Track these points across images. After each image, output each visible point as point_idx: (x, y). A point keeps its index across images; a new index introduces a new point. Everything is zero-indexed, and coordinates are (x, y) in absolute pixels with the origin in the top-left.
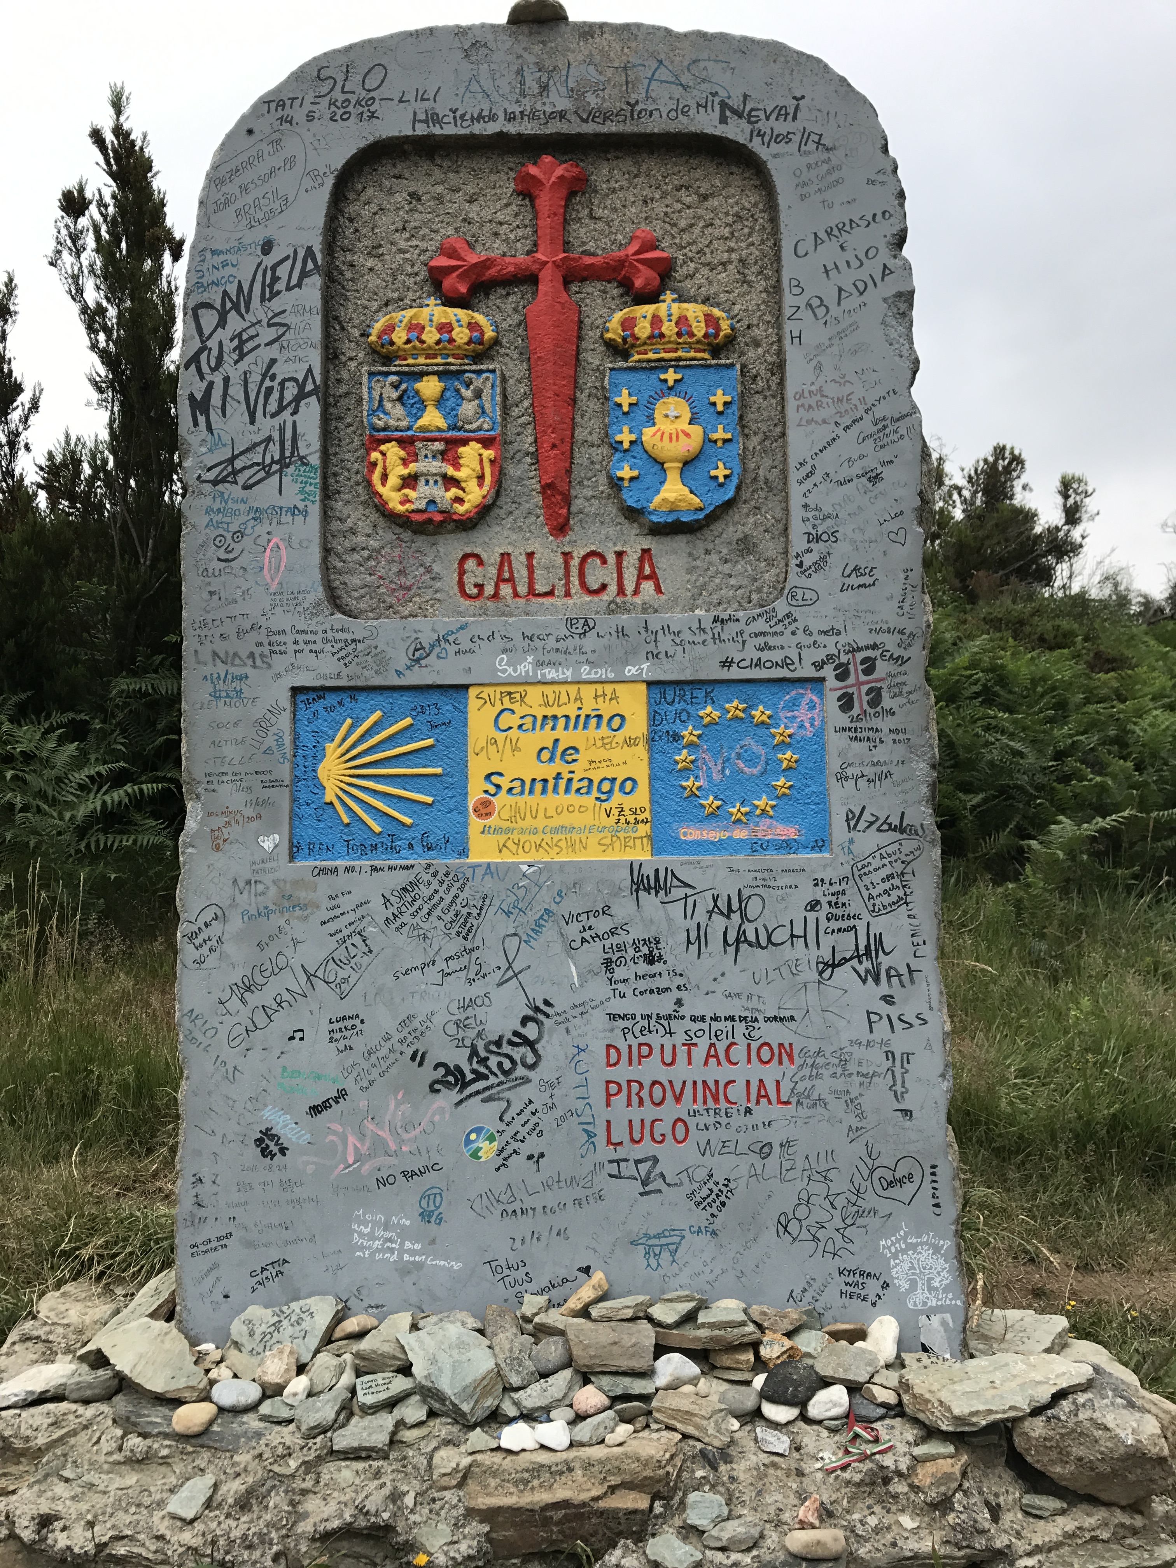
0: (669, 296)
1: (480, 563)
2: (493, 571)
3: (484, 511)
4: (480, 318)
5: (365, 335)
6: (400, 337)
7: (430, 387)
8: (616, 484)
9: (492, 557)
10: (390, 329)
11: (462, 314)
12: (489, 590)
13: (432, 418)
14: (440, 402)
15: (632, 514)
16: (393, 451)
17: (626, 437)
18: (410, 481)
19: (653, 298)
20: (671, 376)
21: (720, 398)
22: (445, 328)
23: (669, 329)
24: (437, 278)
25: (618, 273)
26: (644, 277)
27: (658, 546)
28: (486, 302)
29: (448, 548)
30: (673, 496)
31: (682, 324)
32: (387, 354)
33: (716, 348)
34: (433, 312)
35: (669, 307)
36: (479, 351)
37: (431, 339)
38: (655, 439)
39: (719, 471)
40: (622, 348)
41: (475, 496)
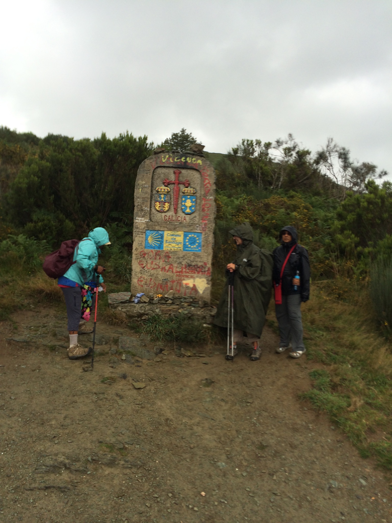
0: (189, 187)
2: (168, 218)
3: (168, 211)
4: (168, 188)
5: (156, 189)
6: (159, 190)
7: (162, 196)
8: (182, 209)
9: (168, 216)
10: (158, 189)
11: (166, 188)
13: (163, 200)
14: (163, 198)
15: (184, 212)
16: (158, 203)
17: (183, 204)
18: (160, 207)
19: (187, 187)
20: (189, 197)
21: (194, 200)
22: (164, 189)
23: (189, 191)
24: (164, 183)
25: (184, 184)
26: (187, 185)
27: (186, 216)
28: (169, 186)
29: (163, 214)
30: (188, 211)
31: (190, 191)
32: (158, 192)
33: (194, 194)
34: (163, 187)
35: (189, 189)
36: (168, 192)
37: (163, 190)
38: (187, 204)
39: (193, 208)
40: (184, 193)
41: (167, 209)
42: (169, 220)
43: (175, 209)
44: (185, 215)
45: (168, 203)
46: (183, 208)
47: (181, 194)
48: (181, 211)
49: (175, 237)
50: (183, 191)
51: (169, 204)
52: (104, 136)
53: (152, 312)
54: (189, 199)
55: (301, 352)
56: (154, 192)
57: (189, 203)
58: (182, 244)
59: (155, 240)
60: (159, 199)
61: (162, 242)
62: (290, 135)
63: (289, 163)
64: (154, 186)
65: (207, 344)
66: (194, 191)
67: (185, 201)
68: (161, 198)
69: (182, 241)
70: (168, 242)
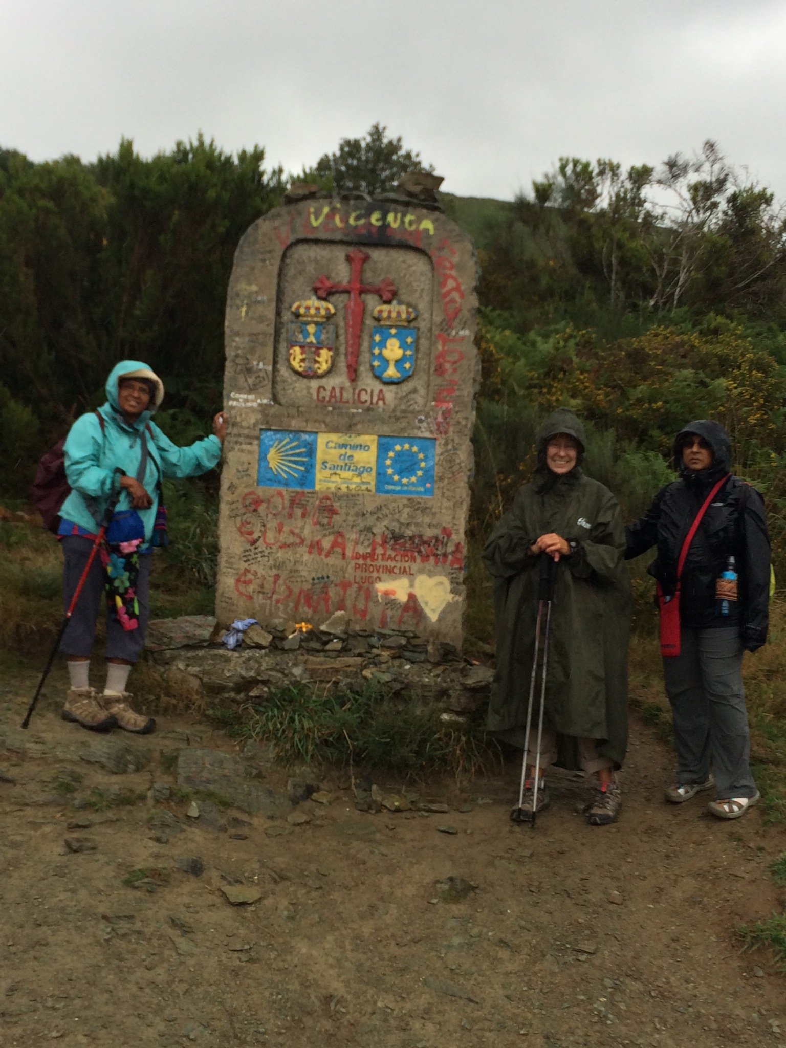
0: (394, 302)
1: (325, 389)
2: (328, 393)
3: (328, 372)
4: (330, 306)
5: (290, 307)
6: (302, 311)
7: (311, 329)
8: (372, 367)
9: (329, 388)
10: (299, 307)
11: (324, 304)
12: (327, 399)
13: (312, 339)
14: (315, 334)
15: (378, 377)
16: (297, 349)
17: (376, 351)
18: (303, 360)
19: (388, 302)
20: (393, 331)
21: (409, 340)
22: (318, 309)
23: (394, 315)
24: (316, 290)
25: (378, 292)
26: (387, 295)
27: (385, 389)
28: (333, 299)
29: (314, 384)
30: (391, 372)
31: (399, 313)
32: (297, 315)
33: (409, 322)
34: (313, 302)
35: (394, 307)
36: (329, 317)
37: (313, 311)
38: (387, 353)
39: (407, 365)
40: (378, 320)
41: (324, 367)
42: (333, 400)
43: (349, 366)
44: (382, 387)
45: (330, 349)
46: (376, 363)
47: (369, 322)
48: (370, 374)
49: (349, 452)
50: (376, 314)
51: (331, 353)
52: (126, 149)
53: (280, 675)
54: (394, 336)
55: (744, 801)
56: (287, 316)
57: (393, 350)
58: (374, 473)
59: (290, 461)
60: (301, 336)
61: (310, 468)
62: (710, 146)
63: (706, 229)
64: (287, 299)
65: (452, 774)
66: (408, 313)
67: (382, 344)
68: (306, 334)
69: (373, 464)
70: (328, 465)
